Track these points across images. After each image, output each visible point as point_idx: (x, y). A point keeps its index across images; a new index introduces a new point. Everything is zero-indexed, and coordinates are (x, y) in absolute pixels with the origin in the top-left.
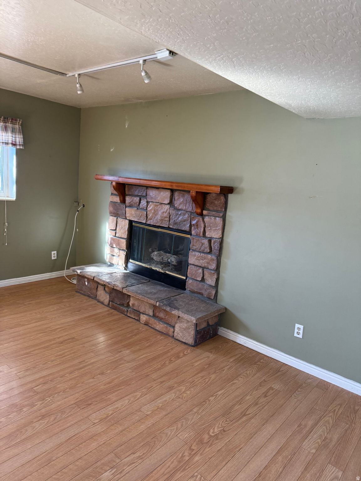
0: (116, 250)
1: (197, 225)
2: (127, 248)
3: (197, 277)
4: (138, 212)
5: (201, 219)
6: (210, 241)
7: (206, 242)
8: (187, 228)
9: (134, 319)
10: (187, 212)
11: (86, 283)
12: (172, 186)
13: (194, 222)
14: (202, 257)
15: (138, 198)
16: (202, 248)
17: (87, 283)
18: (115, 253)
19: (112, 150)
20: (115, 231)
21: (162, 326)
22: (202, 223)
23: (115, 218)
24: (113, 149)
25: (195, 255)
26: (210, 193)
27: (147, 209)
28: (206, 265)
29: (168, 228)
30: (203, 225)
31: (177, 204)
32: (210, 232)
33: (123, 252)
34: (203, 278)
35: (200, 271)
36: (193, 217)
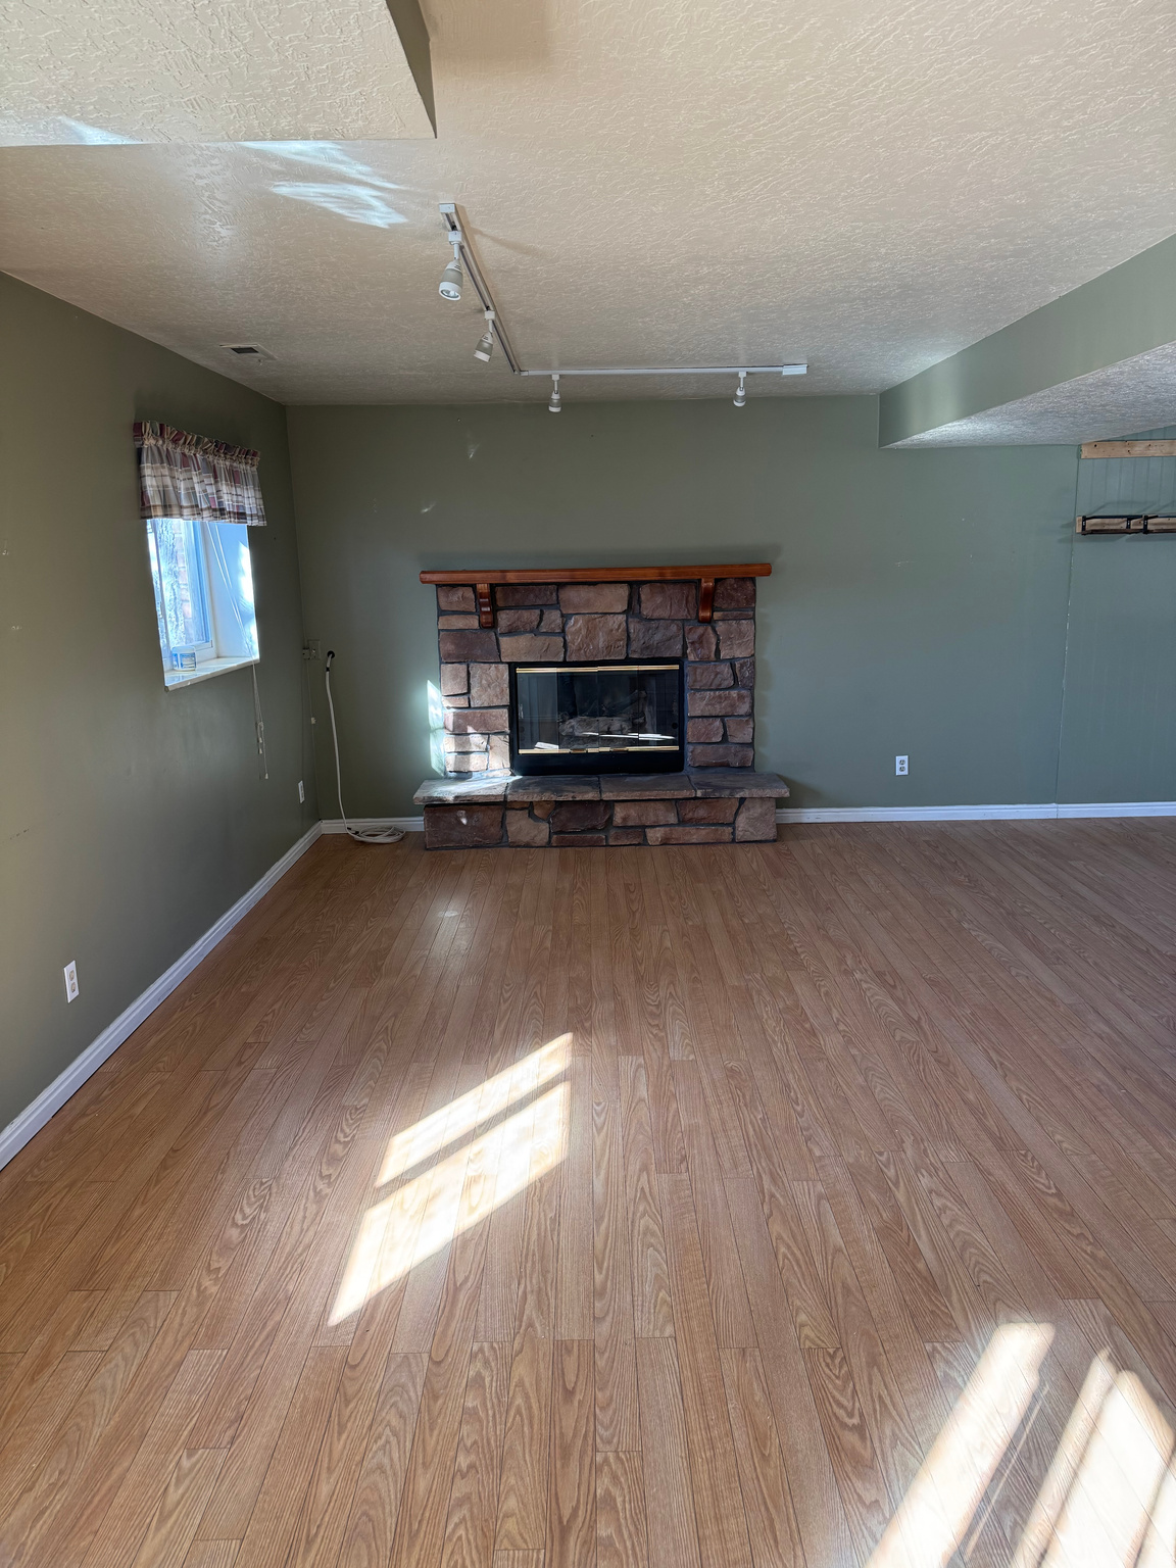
0: (477, 740)
1: (701, 640)
2: (511, 727)
3: (710, 738)
4: (540, 641)
5: (710, 630)
6: (733, 666)
7: (726, 669)
8: (677, 651)
9: (630, 845)
10: (673, 620)
11: (464, 821)
12: (661, 575)
13: (692, 637)
14: (720, 697)
15: (538, 612)
16: (717, 682)
17: (467, 818)
18: (473, 746)
19: (426, 510)
20: (466, 697)
21: (703, 832)
22: (712, 635)
23: (464, 666)
24: (431, 506)
25: (703, 699)
26: (725, 579)
27: (563, 631)
28: (729, 709)
29: (627, 661)
30: (714, 641)
31: (647, 609)
32: (731, 649)
33: (502, 737)
34: (725, 736)
35: (718, 723)
36: (691, 629)
